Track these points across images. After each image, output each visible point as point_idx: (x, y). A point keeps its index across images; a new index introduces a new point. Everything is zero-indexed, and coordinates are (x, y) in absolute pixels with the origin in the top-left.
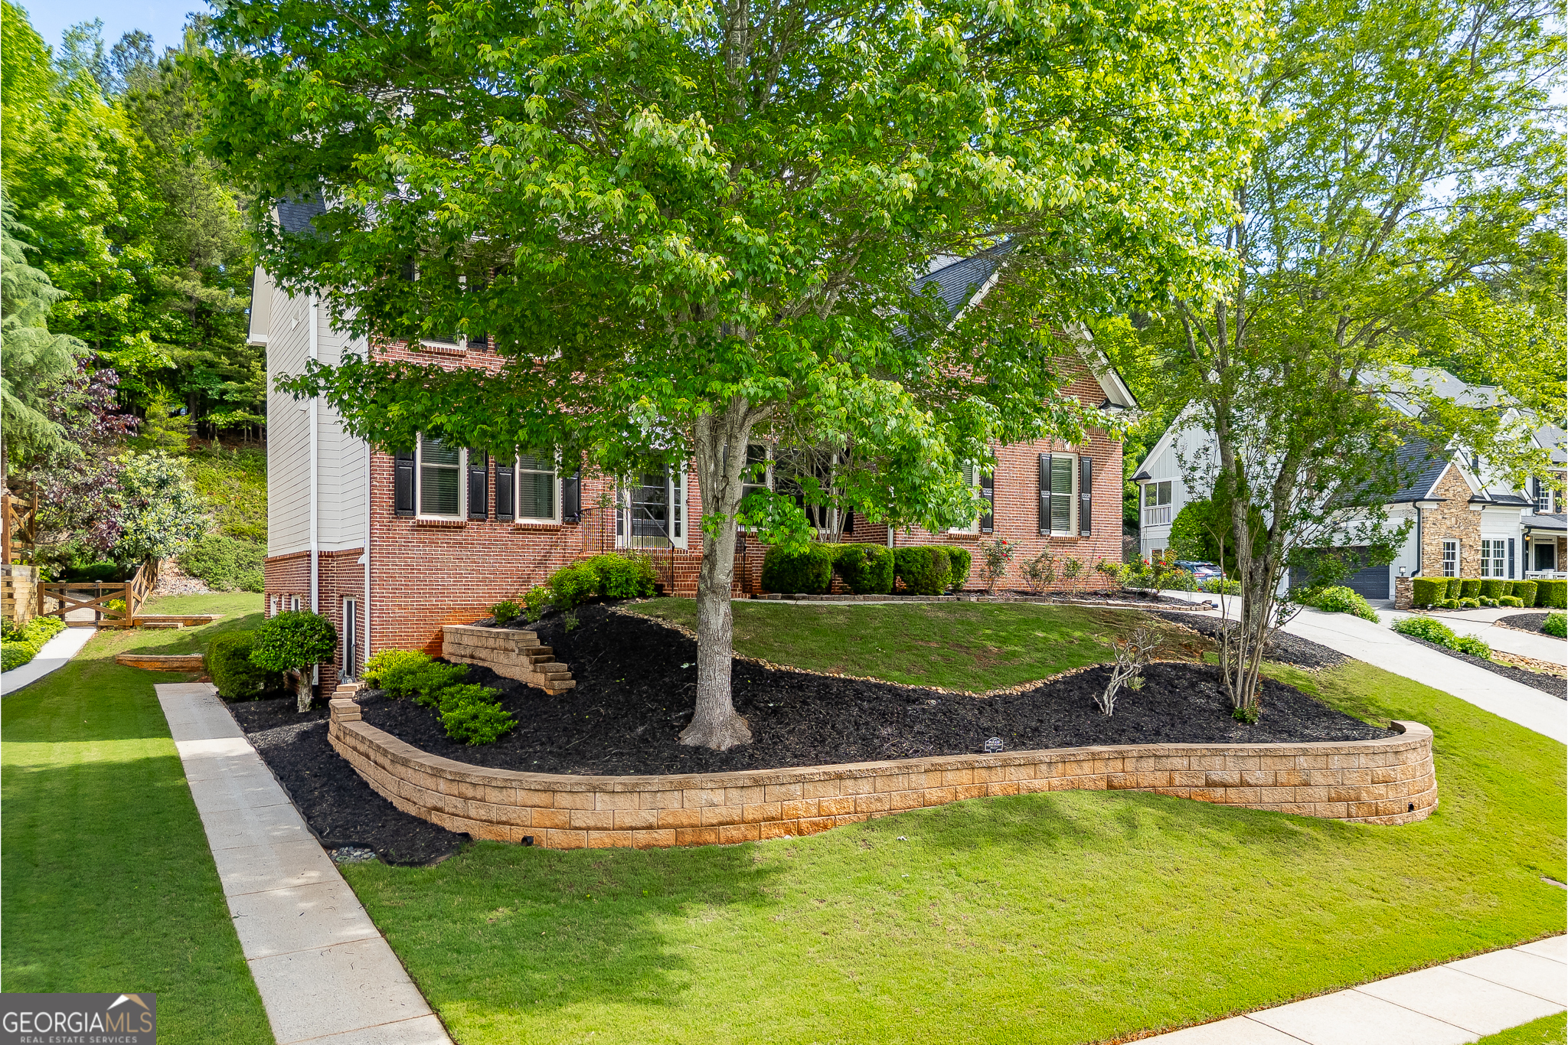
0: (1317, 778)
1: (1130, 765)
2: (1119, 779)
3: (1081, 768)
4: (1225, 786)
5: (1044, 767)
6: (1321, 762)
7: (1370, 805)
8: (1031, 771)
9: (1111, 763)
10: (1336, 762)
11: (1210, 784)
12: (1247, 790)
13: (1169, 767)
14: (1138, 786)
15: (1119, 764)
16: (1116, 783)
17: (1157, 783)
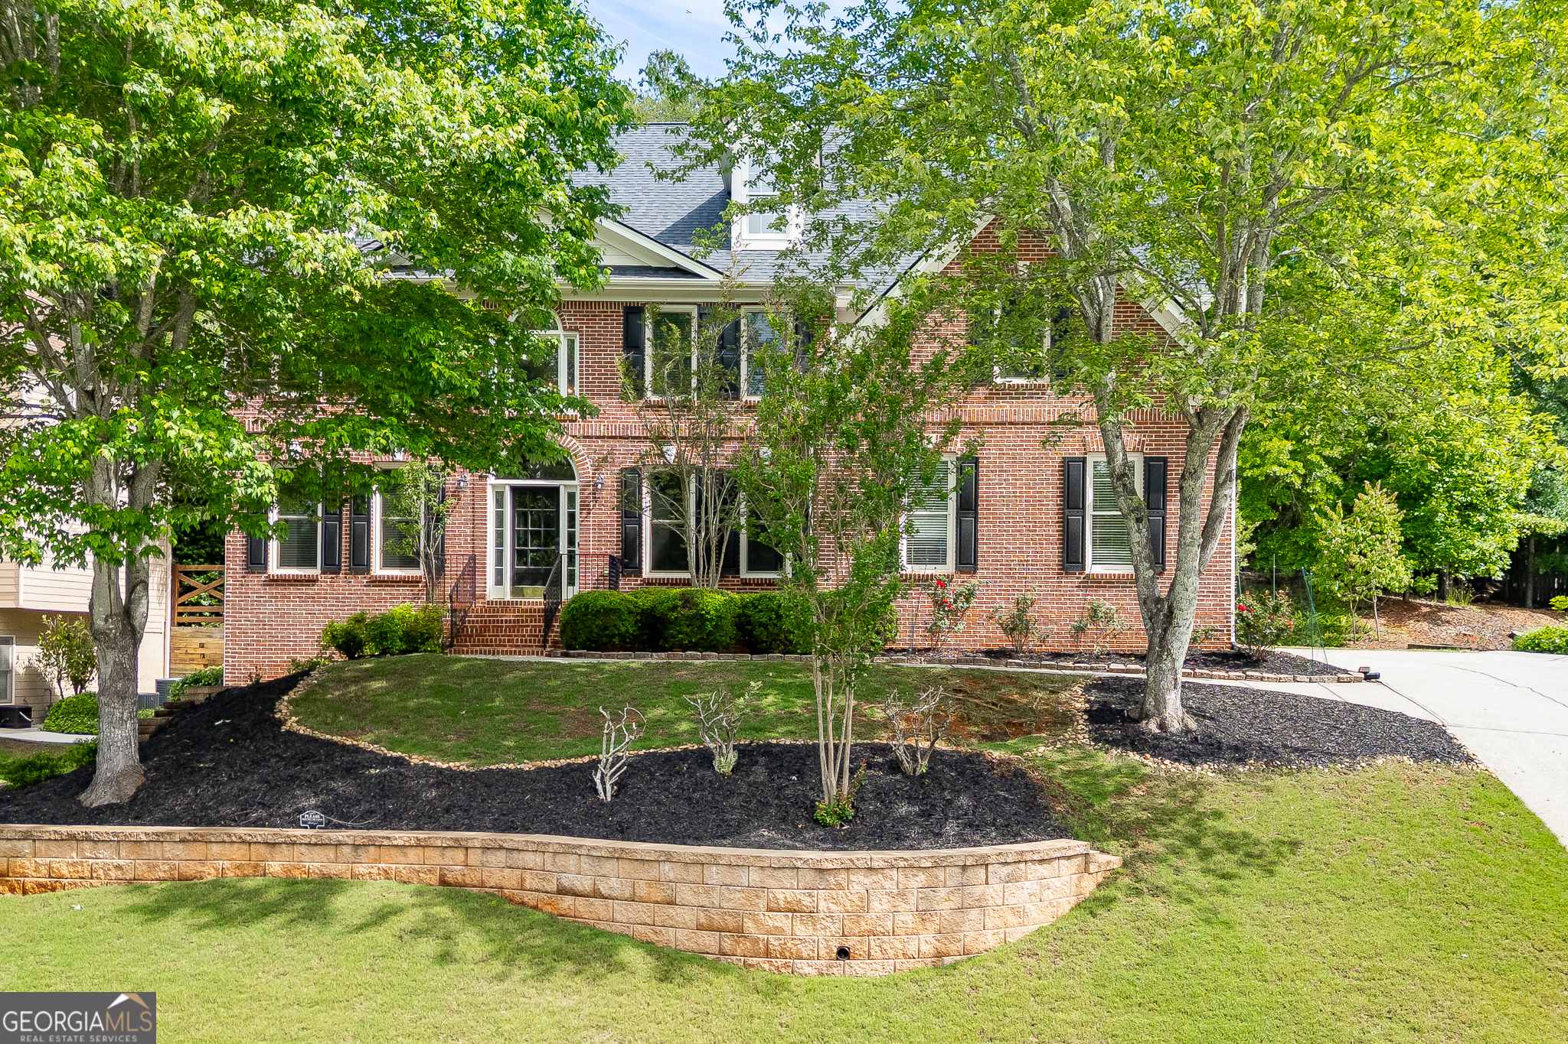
0: (685, 894)
1: (475, 857)
2: (455, 873)
3: (405, 855)
4: (575, 894)
5: (346, 850)
6: (694, 873)
7: (757, 940)
8: (330, 853)
9: (449, 853)
10: (714, 874)
11: (562, 891)
12: (598, 902)
13: (521, 864)
14: (482, 885)
15: (460, 855)
16: (450, 878)
17: (506, 883)
